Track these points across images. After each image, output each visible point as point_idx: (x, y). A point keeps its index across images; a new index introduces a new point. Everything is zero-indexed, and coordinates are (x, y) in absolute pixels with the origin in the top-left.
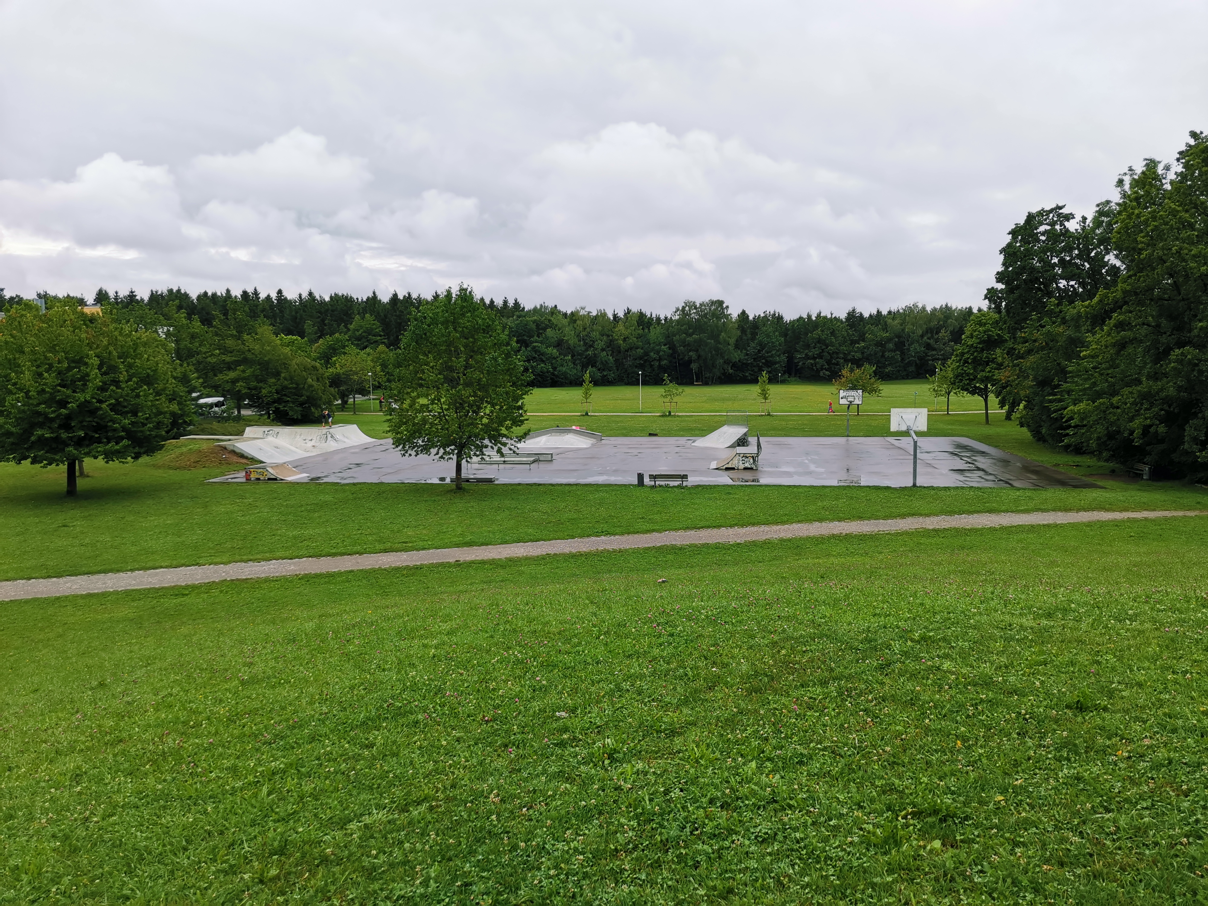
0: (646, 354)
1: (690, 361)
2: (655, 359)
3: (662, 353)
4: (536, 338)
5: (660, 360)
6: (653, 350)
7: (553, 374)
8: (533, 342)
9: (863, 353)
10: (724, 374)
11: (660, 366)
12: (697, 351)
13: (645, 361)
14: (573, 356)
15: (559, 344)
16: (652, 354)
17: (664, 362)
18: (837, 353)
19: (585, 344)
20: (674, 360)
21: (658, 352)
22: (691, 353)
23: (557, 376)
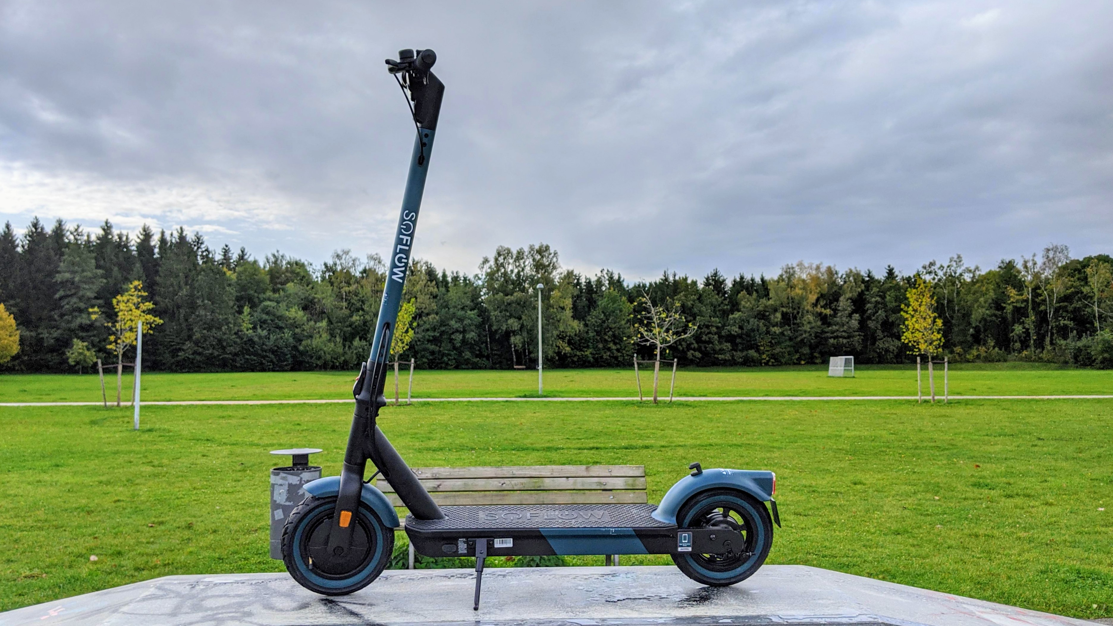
0: (443, 323)
1: (508, 334)
2: (457, 331)
3: (467, 322)
4: (269, 294)
5: (464, 332)
6: (454, 315)
7: (295, 348)
8: (265, 300)
9: (741, 328)
10: (559, 353)
11: (464, 341)
12: (520, 318)
13: (442, 333)
14: (330, 322)
15: (308, 305)
16: (453, 323)
17: (471, 335)
18: (707, 327)
19: (350, 304)
20: (484, 333)
21: (461, 320)
22: (511, 321)
23: (302, 353)
